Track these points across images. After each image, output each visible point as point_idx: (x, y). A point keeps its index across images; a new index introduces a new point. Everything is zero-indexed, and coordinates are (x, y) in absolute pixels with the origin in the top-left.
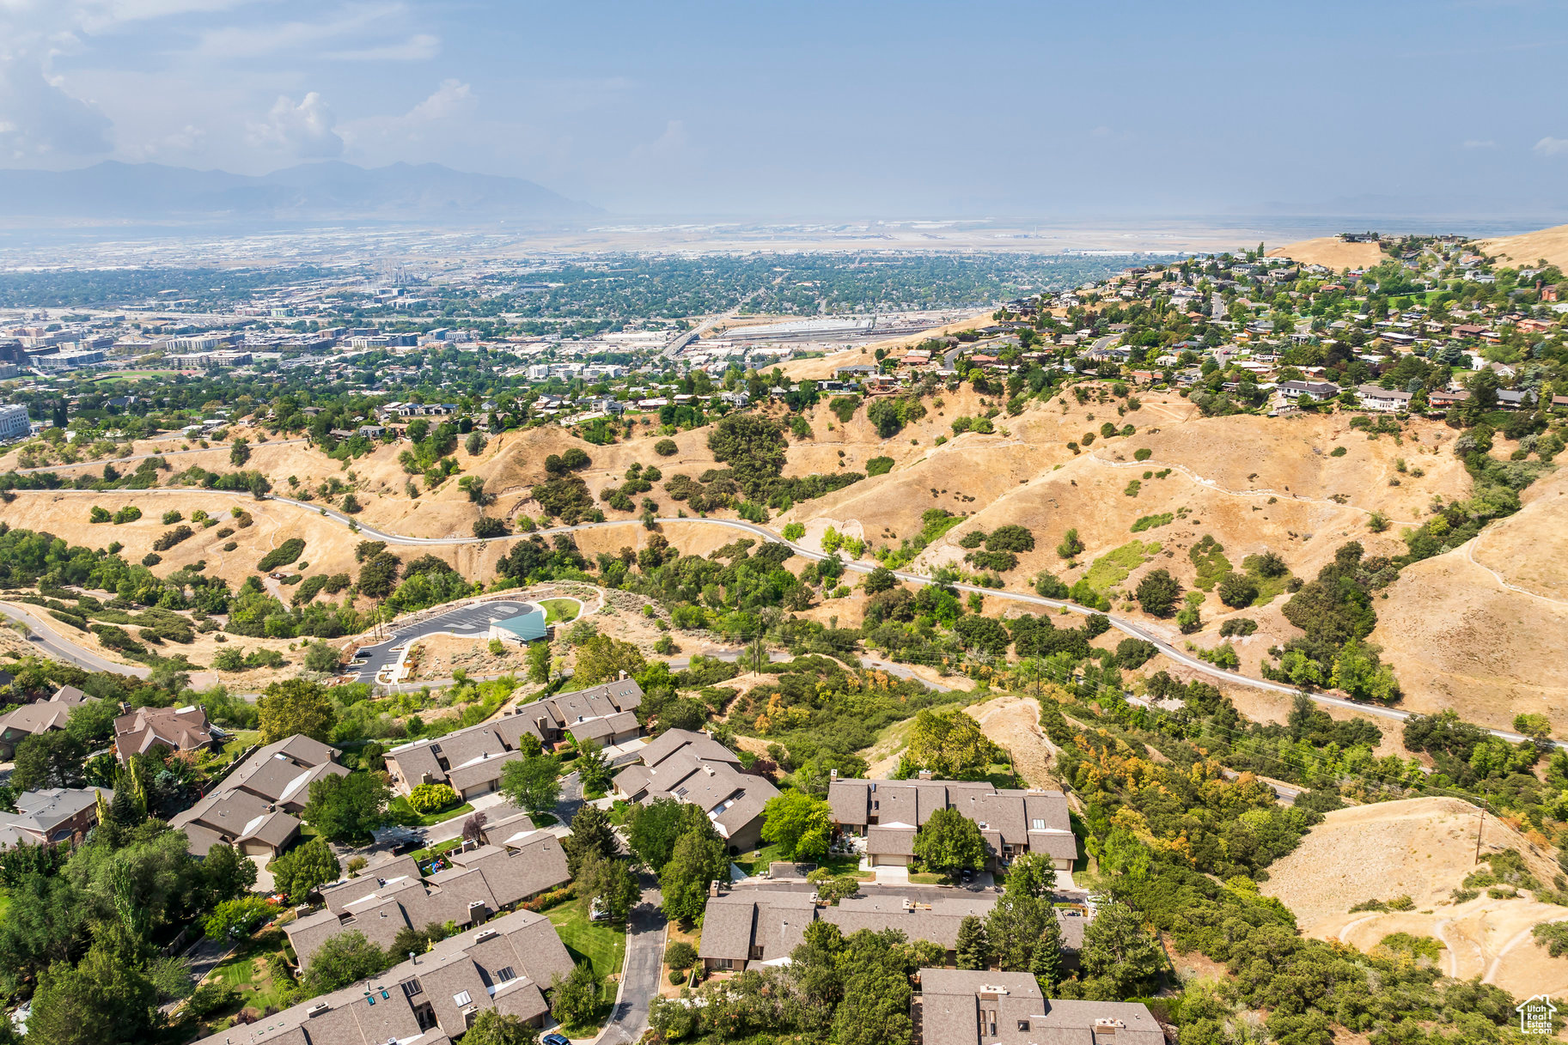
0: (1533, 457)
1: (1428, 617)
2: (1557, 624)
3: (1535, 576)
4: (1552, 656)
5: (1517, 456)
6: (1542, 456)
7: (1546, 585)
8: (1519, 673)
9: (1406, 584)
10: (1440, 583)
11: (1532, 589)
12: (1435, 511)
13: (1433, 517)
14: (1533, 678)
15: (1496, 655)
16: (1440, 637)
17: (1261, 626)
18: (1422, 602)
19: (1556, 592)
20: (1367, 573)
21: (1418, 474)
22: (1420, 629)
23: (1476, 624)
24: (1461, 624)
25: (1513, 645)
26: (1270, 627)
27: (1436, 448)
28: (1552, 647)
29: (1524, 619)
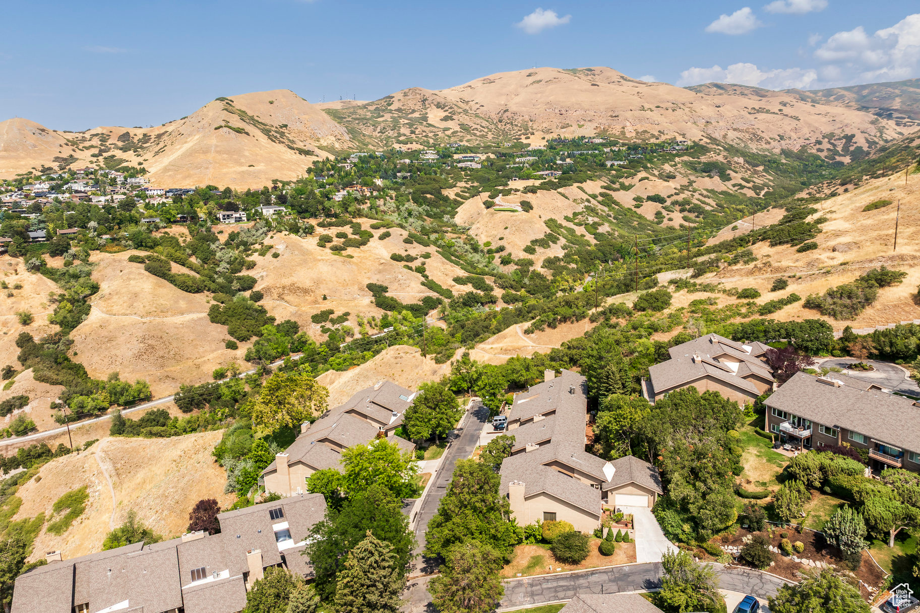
0: (77, 262)
1: (118, 352)
2: (183, 328)
3: (155, 309)
4: (194, 343)
5: (68, 264)
6: (82, 260)
7: (162, 312)
8: (189, 356)
9: (83, 342)
10: (104, 333)
11: (158, 316)
12: (54, 302)
13: (55, 306)
14: (198, 357)
15: (172, 353)
16: (139, 356)
17: (31, 396)
18: (104, 346)
19: (170, 313)
20: (52, 346)
21: (18, 287)
22: (118, 359)
23: (150, 342)
24: (142, 345)
25: (175, 345)
26: (39, 393)
27: (16, 271)
28: (191, 338)
29: (167, 331)
